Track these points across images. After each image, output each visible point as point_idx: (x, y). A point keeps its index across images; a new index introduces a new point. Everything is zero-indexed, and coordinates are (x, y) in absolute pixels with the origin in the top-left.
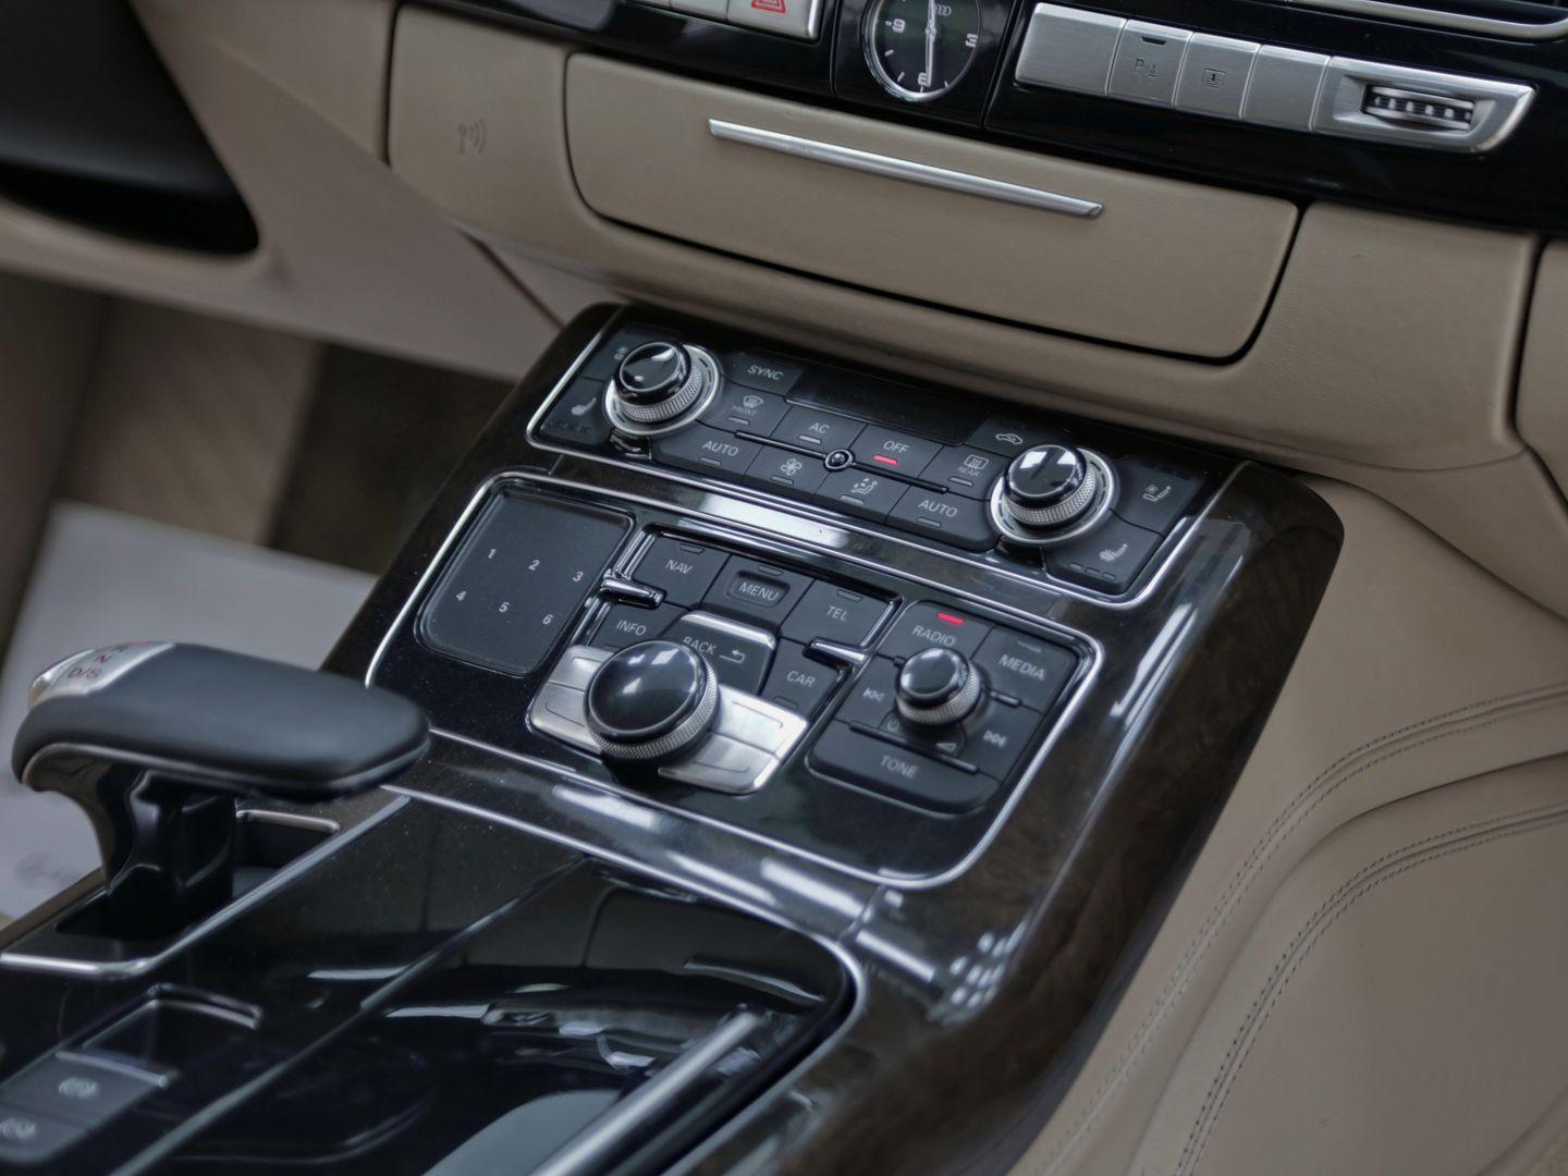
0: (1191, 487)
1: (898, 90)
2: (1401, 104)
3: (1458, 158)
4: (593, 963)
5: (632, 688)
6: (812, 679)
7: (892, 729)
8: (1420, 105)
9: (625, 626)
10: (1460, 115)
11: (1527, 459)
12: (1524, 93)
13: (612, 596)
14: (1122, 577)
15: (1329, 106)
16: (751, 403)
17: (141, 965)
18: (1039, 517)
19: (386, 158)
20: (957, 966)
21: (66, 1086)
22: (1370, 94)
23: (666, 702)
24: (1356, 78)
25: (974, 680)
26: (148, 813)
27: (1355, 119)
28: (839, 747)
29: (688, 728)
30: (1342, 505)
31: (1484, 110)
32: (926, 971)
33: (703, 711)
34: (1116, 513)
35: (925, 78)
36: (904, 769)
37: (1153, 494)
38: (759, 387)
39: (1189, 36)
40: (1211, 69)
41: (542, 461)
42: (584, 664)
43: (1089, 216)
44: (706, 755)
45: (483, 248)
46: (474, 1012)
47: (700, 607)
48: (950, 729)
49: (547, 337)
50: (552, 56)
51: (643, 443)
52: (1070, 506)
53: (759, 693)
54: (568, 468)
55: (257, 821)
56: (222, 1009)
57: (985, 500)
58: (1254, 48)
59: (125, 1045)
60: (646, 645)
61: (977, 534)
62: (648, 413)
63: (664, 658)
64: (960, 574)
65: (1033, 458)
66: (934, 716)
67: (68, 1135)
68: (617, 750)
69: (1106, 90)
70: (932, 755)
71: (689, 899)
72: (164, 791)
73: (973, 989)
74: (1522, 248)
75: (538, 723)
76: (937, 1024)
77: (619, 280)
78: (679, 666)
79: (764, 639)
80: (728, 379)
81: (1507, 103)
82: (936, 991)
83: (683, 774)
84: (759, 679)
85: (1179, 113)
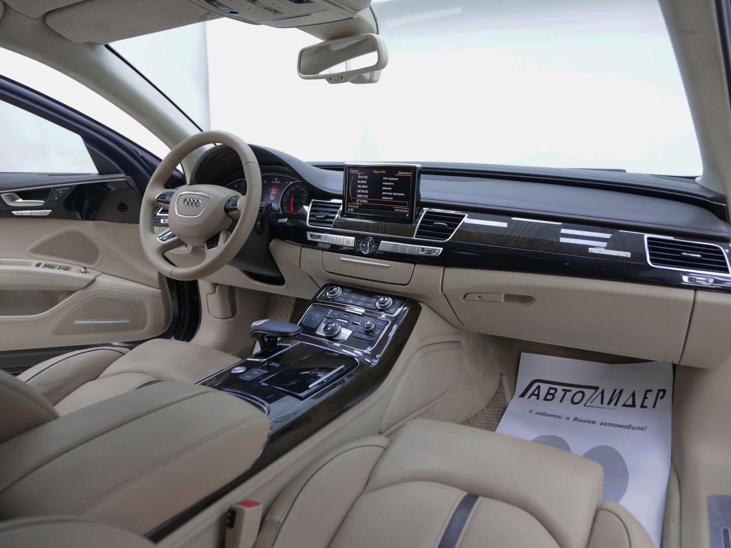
0: (402, 302)
1: (364, 252)
2: (427, 251)
3: (434, 258)
4: (322, 367)
5: (329, 329)
6: (352, 326)
7: (363, 332)
8: (429, 251)
9: (329, 321)
10: (434, 252)
11: (444, 297)
12: (442, 249)
13: (327, 317)
14: (393, 312)
15: (418, 251)
16: (346, 294)
17: (265, 360)
18: (382, 305)
19: (300, 266)
20: (373, 360)
21: (254, 372)
22: (423, 249)
23: (333, 329)
24: (421, 248)
25: (374, 325)
26: (266, 340)
27: (421, 253)
28: (356, 334)
29: (336, 332)
30: (422, 305)
31: (437, 251)
32: (369, 361)
33: (338, 330)
34: (392, 305)
35: (368, 251)
36: (365, 337)
37: (397, 303)
38: (347, 292)
39: (400, 244)
40: (404, 248)
41: (319, 302)
42: (323, 326)
43: (388, 267)
44: (339, 336)
45: (311, 277)
46: (307, 372)
47: (339, 318)
48: (371, 331)
49: (319, 289)
50: (321, 252)
51: (332, 299)
52: (386, 304)
53: (346, 328)
54: (322, 302)
55: (281, 346)
56: (273, 364)
57: (376, 304)
58: (409, 245)
59: (263, 368)
60: (331, 323)
61: (375, 308)
62: (332, 295)
63: (333, 325)
64: (372, 313)
65: (382, 299)
66: (368, 330)
67: (254, 377)
68: (328, 335)
69: (390, 251)
70: (369, 335)
71: (337, 355)
72: (269, 337)
73: (374, 363)
74: (442, 268)
75: (318, 333)
76: (370, 367)
77: (330, 280)
78: (335, 326)
79: (347, 322)
80: (343, 291)
81: (440, 250)
82: (370, 364)
83: (335, 338)
84: (346, 326)
85: (400, 254)
